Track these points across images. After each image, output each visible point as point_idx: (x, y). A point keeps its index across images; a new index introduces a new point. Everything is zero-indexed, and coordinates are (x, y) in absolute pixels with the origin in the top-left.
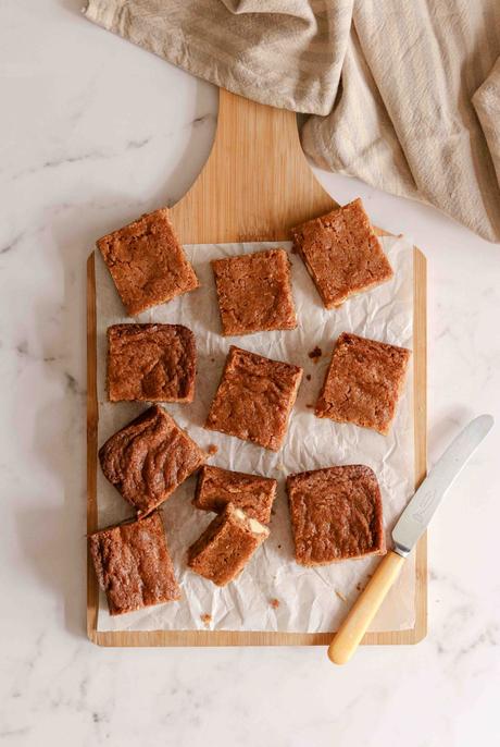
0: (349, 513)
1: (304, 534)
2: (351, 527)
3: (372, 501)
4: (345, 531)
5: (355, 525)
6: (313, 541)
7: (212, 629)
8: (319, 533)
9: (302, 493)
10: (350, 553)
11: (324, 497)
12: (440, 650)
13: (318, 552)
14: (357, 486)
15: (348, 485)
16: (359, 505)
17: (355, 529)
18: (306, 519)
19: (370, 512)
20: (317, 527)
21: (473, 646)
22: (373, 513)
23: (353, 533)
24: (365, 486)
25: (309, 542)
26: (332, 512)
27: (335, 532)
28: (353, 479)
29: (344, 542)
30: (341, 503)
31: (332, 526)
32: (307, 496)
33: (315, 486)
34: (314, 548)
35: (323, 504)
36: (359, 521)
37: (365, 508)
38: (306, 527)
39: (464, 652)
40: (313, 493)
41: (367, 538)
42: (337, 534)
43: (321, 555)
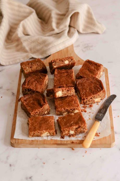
0: (93, 85)
7: (49, 140)
10: (96, 93)
14: (94, 80)
16: (96, 83)
18: (82, 89)
19: (99, 84)
20: (86, 90)
23: (95, 89)
27: (91, 90)
29: (94, 91)
30: (91, 84)
32: (81, 84)
35: (86, 84)
41: (99, 88)
43: (88, 95)
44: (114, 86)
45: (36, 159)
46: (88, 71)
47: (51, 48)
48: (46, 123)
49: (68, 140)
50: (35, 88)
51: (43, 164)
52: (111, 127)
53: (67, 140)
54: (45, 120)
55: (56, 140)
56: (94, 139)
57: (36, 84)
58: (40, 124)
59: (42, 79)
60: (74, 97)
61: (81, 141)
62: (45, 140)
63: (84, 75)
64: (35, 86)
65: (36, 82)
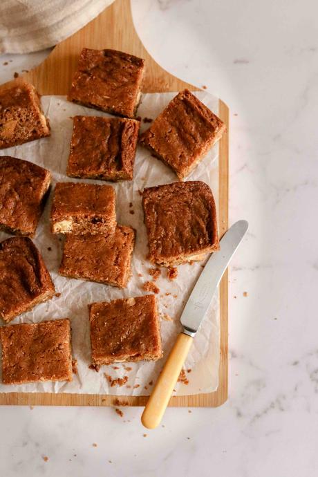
0: (190, 218)
1: (156, 235)
2: (192, 229)
3: (208, 208)
4: (187, 233)
5: (195, 226)
6: (163, 241)
7: (56, 392)
8: (167, 234)
9: (153, 203)
10: (191, 249)
11: (170, 206)
12: (239, 414)
13: (167, 250)
14: (196, 197)
15: (189, 196)
16: (197, 211)
17: (195, 231)
18: (157, 224)
19: (207, 216)
20: (166, 230)
21: (265, 412)
22: (209, 216)
23: (193, 233)
24: (203, 197)
25: (160, 242)
26: (177, 217)
27: (180, 233)
28: (193, 191)
29: (187, 241)
30: (184, 210)
31: (177, 229)
32: (157, 205)
33: (163, 197)
34: (163, 247)
35: (169, 210)
36: (198, 223)
37: (203, 213)
38: (157, 230)
39: (258, 416)
40: (161, 203)
41: (204, 236)
42: (181, 235)
43: (169, 252)
44: (243, 168)
45: (25, 444)
46: (175, 135)
47: (62, 21)
48: (47, 351)
49: (106, 395)
50: (13, 219)
51: (43, 461)
52: (222, 348)
53: (102, 395)
54: (45, 340)
55: (76, 394)
56: (175, 394)
57: (17, 203)
58: (32, 354)
59: (34, 189)
60: (125, 234)
61: (140, 399)
62: (47, 393)
63: (161, 148)
64: (15, 212)
65: (17, 197)
